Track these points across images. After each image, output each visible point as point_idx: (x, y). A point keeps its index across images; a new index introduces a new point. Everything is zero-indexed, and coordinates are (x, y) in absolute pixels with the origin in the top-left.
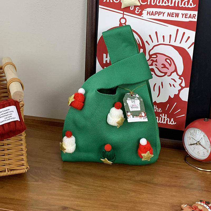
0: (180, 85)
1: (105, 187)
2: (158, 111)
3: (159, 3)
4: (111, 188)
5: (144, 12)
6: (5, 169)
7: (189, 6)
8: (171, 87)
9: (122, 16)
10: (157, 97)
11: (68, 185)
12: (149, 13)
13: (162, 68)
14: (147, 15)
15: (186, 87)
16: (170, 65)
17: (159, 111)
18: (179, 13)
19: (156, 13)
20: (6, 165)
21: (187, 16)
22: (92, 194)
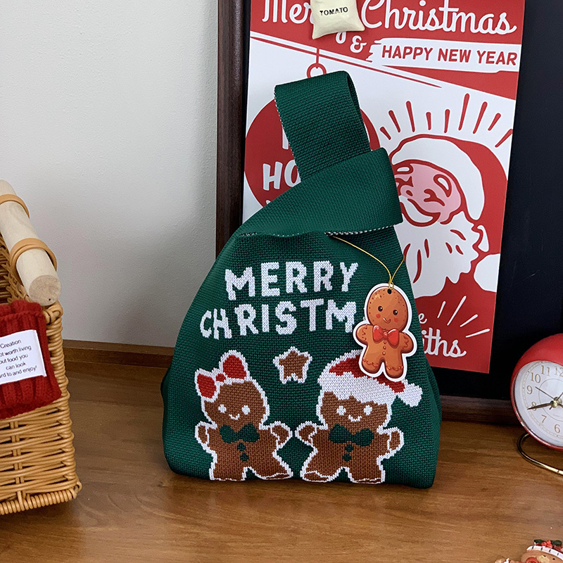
0: (476, 247)
1: (294, 531)
3: (415, 24)
4: (311, 531)
5: (373, 49)
6: (16, 492)
7: (498, 30)
8: (451, 252)
9: (313, 59)
10: (414, 282)
11: (192, 531)
12: (387, 51)
13: (426, 200)
14: (383, 56)
15: (491, 252)
16: (448, 193)
18: (470, 51)
19: (408, 51)
20: (18, 481)
21: (493, 57)
22: (259, 551)
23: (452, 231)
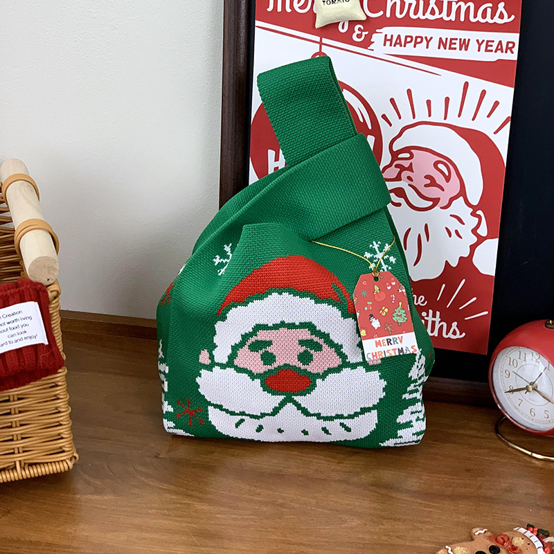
0: (474, 231)
2: (417, 302)
3: (416, 12)
4: (298, 505)
5: (375, 37)
6: (15, 462)
7: (497, 20)
8: (450, 236)
9: (316, 48)
10: (415, 265)
11: (184, 501)
12: (388, 40)
13: (426, 186)
14: (385, 45)
15: (490, 236)
16: (448, 179)
17: (419, 302)
18: (469, 40)
19: (409, 39)
20: (16, 452)
21: (492, 46)
23: (451, 215)
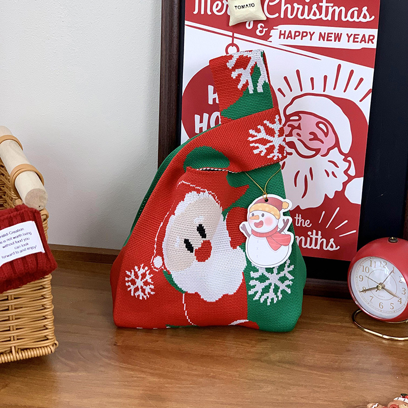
0: (346, 172)
1: (214, 377)
2: (304, 225)
3: (302, 15)
4: (226, 377)
5: (272, 32)
6: (11, 347)
7: (361, 19)
8: (328, 176)
9: (230, 40)
10: (302, 198)
11: (139, 376)
12: (282, 34)
13: (310, 140)
14: (280, 38)
15: (357, 176)
16: (326, 134)
17: (306, 225)
18: (341, 34)
19: (297, 34)
20: (12, 339)
21: (358, 38)
22: (188, 390)
23: (329, 161)
